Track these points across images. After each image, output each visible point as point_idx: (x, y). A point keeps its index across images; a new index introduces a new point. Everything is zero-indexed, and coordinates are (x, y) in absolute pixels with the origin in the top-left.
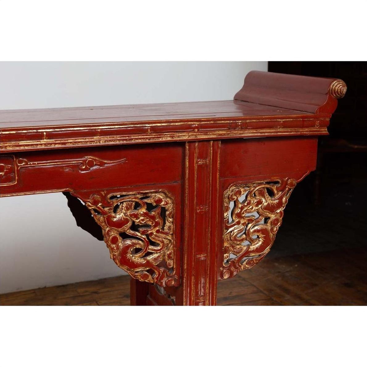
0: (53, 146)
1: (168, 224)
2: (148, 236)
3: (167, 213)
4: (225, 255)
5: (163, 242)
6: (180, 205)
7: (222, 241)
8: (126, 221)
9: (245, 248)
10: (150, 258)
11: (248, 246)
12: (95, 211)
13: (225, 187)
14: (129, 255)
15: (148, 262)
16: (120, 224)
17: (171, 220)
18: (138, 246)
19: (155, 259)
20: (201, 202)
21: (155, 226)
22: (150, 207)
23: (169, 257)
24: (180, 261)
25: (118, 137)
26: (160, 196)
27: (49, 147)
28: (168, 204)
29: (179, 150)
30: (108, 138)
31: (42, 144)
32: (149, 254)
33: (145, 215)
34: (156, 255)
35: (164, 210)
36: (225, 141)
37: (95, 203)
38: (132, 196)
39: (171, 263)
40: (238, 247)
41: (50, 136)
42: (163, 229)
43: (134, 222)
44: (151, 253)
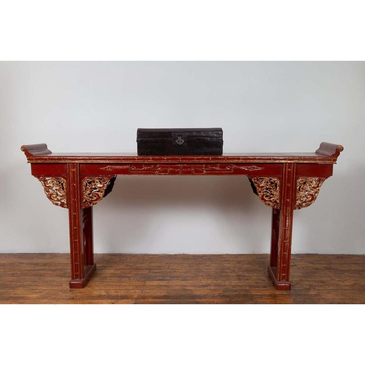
0: (243, 162)
1: (277, 189)
2: (271, 192)
3: (277, 185)
4: (297, 201)
5: (276, 194)
6: (281, 183)
7: (296, 197)
8: (264, 186)
9: (304, 200)
10: (271, 199)
11: (306, 200)
12: (254, 182)
13: (297, 179)
14: (264, 197)
15: (270, 200)
16: (262, 187)
17: (279, 187)
18: (267, 195)
19: (273, 200)
20: (288, 183)
21: (273, 189)
22: (272, 183)
23: (278, 200)
24: (281, 201)
25: (262, 161)
26: (275, 179)
27: (242, 162)
28: (278, 182)
29: (282, 165)
30: (259, 161)
31: (240, 161)
32: (271, 198)
33: (270, 185)
34: (273, 198)
35: (276, 184)
36: (297, 163)
37: (255, 180)
38: (267, 179)
39: (278, 201)
40: (302, 199)
41: (242, 159)
42: (276, 190)
43: (266, 187)
44: (272, 198)
